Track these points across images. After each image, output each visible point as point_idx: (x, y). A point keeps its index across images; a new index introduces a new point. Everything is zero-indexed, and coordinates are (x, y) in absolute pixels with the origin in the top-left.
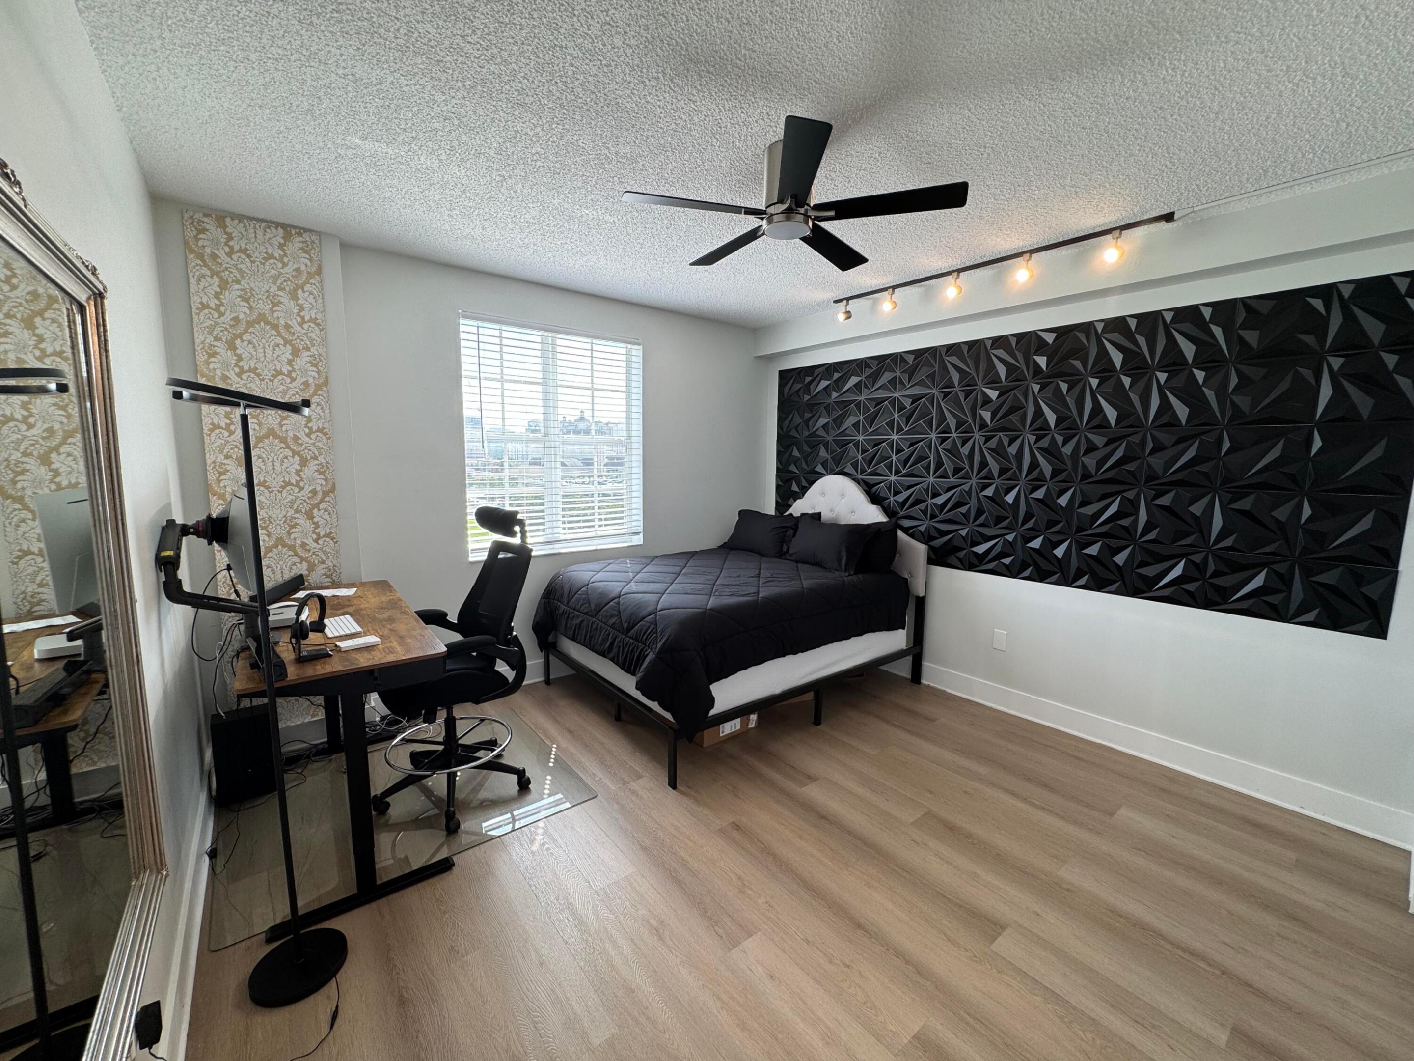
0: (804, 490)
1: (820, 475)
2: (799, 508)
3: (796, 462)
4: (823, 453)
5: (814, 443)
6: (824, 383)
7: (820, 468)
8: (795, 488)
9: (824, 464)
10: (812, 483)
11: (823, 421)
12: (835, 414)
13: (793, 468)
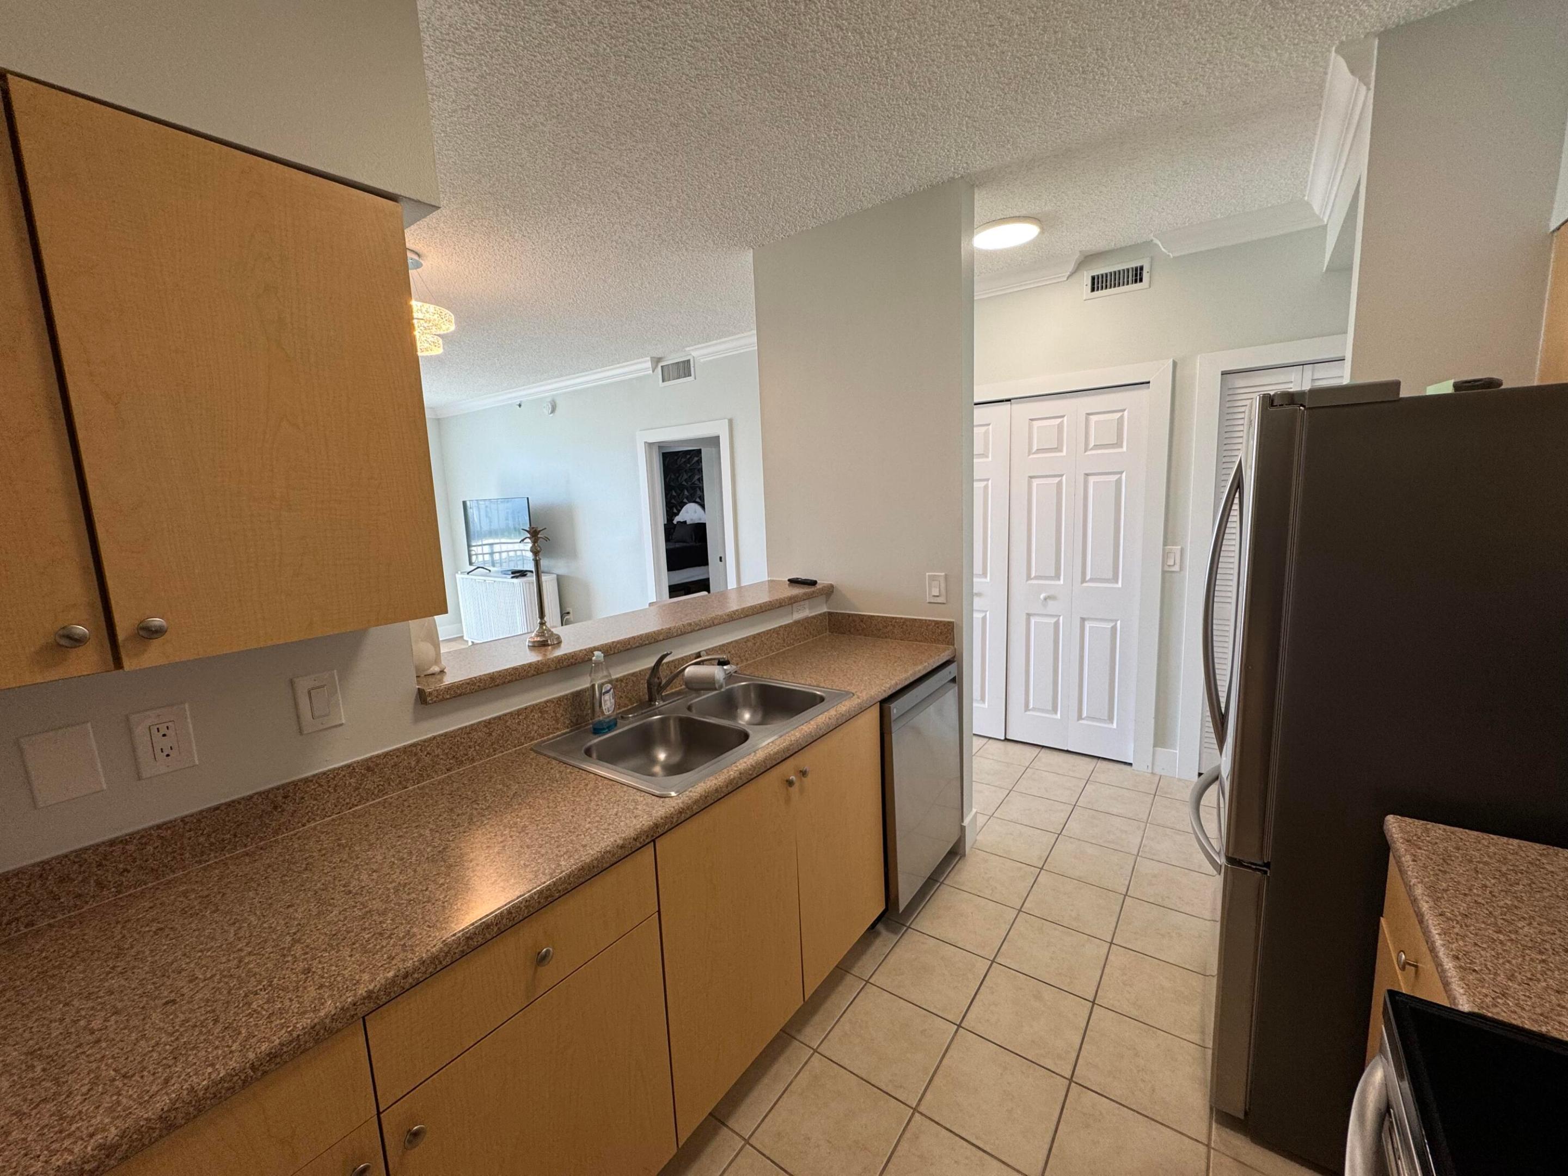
0: (679, 511)
1: (686, 503)
2: (677, 519)
3: (674, 497)
4: (686, 493)
5: (682, 488)
6: (683, 460)
7: (685, 500)
8: (675, 511)
9: (687, 498)
10: (682, 508)
11: (685, 477)
12: (689, 474)
13: (673, 501)
